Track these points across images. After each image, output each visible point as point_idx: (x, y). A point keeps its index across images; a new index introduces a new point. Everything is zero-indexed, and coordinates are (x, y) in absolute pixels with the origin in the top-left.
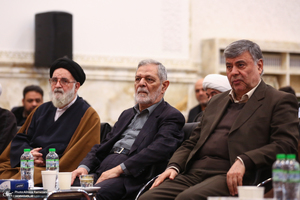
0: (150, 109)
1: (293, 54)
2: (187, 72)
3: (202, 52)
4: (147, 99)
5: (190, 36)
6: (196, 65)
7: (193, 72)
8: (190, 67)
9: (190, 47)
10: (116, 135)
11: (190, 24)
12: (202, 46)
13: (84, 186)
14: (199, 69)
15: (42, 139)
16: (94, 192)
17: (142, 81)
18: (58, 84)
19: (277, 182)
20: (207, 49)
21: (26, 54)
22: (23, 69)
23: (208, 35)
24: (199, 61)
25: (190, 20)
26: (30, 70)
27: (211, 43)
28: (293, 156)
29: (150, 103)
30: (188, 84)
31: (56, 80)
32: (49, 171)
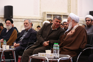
0: (28, 30)
1: (63, 15)
2: (39, 19)
3: (43, 15)
4: (27, 28)
5: (40, 11)
6: (41, 18)
7: (41, 19)
8: (40, 18)
9: (40, 14)
10: (21, 36)
11: (40, 9)
12: (43, 13)
13: (12, 49)
14: (42, 19)
15: (4, 37)
16: (14, 50)
17: (25, 24)
18: (8, 24)
19: (54, 49)
20: (44, 14)
21: (2, 15)
22: (1, 19)
23: (44, 11)
24: (42, 17)
25: (40, 8)
26: (3, 19)
27: (45, 13)
28: (58, 44)
29: (28, 29)
30: (39, 22)
31: (7, 23)
32: (4, 45)
